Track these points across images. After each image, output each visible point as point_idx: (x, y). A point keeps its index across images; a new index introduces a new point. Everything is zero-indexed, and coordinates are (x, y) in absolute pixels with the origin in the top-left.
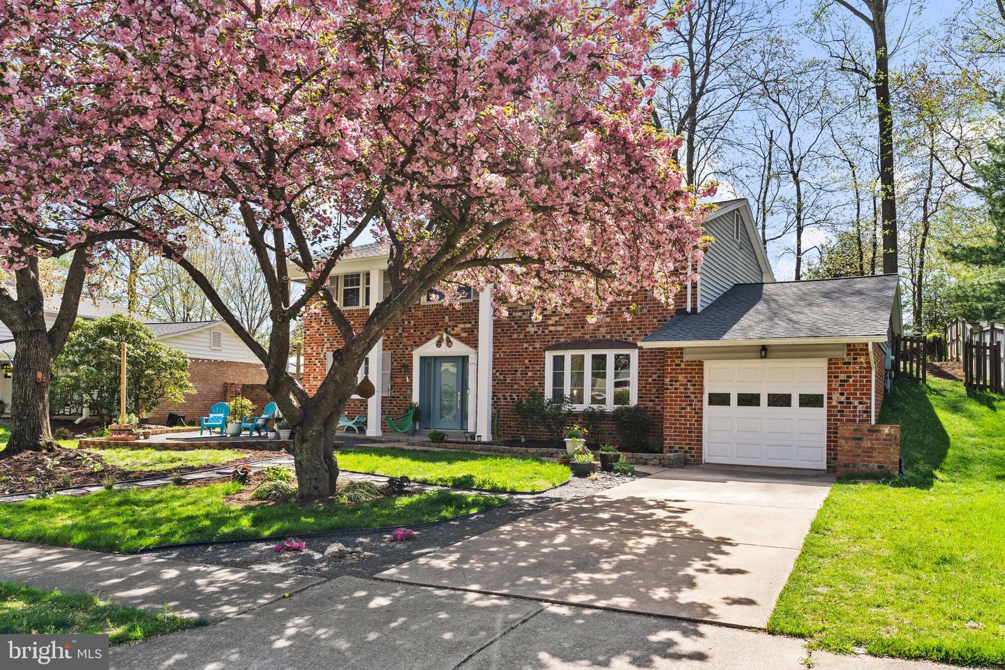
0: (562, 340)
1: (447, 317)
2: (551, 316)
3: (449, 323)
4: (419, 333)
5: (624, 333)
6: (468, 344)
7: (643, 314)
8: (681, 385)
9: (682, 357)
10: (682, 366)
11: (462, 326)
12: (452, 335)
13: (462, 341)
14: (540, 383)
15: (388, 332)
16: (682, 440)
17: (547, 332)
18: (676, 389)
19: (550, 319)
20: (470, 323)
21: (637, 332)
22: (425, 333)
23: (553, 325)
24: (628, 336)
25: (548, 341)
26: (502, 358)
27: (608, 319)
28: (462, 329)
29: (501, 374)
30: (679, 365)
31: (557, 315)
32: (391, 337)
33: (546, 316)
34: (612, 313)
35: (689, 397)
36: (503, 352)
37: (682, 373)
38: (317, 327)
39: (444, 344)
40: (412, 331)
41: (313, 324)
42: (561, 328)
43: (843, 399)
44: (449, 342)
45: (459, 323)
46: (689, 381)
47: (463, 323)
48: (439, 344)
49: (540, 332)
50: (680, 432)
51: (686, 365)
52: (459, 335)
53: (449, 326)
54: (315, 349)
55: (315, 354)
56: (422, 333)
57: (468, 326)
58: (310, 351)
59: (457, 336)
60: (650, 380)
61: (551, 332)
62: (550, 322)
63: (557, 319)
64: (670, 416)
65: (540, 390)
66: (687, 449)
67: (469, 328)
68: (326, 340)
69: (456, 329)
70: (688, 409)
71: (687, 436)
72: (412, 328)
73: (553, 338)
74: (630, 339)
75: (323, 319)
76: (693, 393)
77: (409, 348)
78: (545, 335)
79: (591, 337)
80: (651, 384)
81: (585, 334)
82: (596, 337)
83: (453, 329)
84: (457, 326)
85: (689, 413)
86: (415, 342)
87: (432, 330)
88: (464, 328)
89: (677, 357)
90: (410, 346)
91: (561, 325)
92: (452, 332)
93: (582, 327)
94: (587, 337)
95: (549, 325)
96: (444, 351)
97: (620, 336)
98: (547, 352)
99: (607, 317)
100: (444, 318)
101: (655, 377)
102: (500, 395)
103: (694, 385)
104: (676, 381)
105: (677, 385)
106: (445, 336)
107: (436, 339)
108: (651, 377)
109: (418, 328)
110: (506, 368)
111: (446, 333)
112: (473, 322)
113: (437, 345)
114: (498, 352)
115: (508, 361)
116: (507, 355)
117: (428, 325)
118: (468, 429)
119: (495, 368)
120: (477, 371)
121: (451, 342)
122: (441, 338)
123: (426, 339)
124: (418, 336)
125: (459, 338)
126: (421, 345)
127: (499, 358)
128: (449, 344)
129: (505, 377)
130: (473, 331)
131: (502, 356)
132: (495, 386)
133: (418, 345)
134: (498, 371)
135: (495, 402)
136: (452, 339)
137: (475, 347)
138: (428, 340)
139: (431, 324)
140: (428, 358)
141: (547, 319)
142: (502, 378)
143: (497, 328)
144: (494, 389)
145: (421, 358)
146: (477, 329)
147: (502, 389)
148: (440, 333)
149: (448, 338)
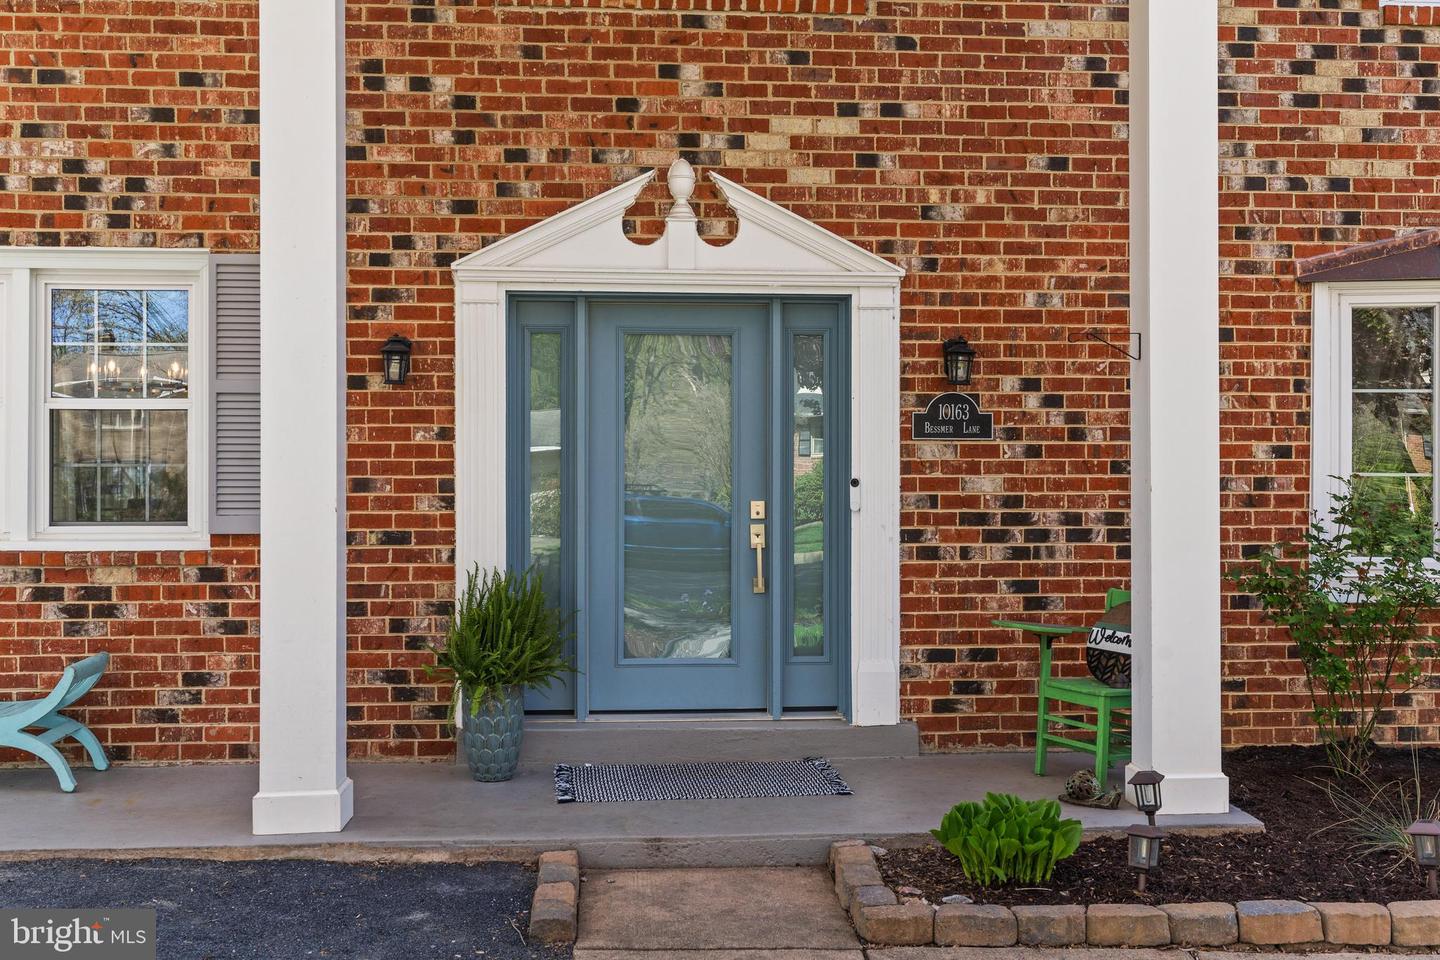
0: (1402, 231)
1: (691, 71)
2: (1338, 101)
3: (711, 107)
4: (493, 154)
6: (842, 230)
11: (802, 125)
12: (734, 175)
13: (800, 211)
14: (1282, 452)
17: (1317, 185)
19: (1335, 119)
20: (849, 111)
22: (539, 157)
23: (1348, 151)
25: (1326, 234)
26: (1055, 316)
28: (795, 141)
29: (1051, 402)
31: (1372, 103)
33: (1311, 100)
36: (1063, 283)
39: (681, 226)
40: (443, 137)
42: (1394, 169)
44: (711, 207)
45: (780, 109)
47: (803, 110)
48: (645, 221)
49: (1278, 185)
52: (780, 175)
53: (708, 123)
56: (519, 155)
57: (846, 127)
59: (768, 181)
61: (1338, 184)
62: (1333, 135)
63: (1372, 117)
65: (1283, 484)
67: (845, 142)
69: (753, 139)
72: (441, 120)
73: (1351, 219)
77: (425, 243)
78: (1310, 201)
83: (737, 143)
84: (763, 127)
86: (464, 207)
87: (589, 139)
88: (813, 142)
90: (428, 225)
92: (732, 159)
95: (1327, 150)
96: (682, 260)
98: (1321, 293)
100: (670, 71)
102: (1048, 517)
106: (682, 179)
107: (628, 193)
109: (486, 120)
110: (1083, 368)
111: (692, 159)
112: (870, 109)
113: (628, 227)
114: (1033, 284)
115: (1095, 335)
116: (1088, 301)
117: (557, 105)
118: (848, 713)
119: (1014, 369)
120: (906, 385)
121: (727, 212)
122: (660, 186)
123: (549, 190)
124: (488, 172)
125: (777, 196)
126: (515, 227)
127: (1033, 316)
128: (719, 227)
129: (1071, 418)
130: (872, 161)
131: (1056, 304)
132: (1017, 467)
133: (494, 226)
134: (1030, 385)
135: (1020, 553)
136: (734, 194)
137: (885, 248)
138: (562, 195)
139: (578, 105)
140: (568, 301)
141: (1320, 119)
142: (1057, 422)
143: (1025, 147)
144: (1012, 484)
145: (515, 300)
146: (898, 145)
147: (1057, 485)
148: (646, 156)
149: (705, 190)
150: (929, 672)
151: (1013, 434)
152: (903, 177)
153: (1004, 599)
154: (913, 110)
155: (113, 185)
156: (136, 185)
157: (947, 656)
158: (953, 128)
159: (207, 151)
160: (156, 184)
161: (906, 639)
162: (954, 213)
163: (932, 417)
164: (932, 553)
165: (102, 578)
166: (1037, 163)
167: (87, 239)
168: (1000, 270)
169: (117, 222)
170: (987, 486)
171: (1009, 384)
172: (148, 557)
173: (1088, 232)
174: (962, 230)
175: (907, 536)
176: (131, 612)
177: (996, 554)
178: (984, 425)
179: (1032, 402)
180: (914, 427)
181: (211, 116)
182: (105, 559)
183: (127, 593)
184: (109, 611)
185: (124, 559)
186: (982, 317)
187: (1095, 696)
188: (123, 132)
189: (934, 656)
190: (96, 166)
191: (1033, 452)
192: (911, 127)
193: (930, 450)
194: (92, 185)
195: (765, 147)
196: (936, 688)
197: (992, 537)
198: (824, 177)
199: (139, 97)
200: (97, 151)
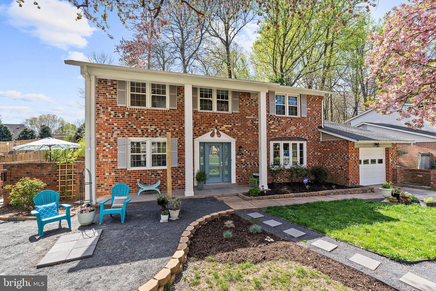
0: (277, 136)
1: (216, 120)
2: (272, 124)
3: (218, 124)
4: (198, 128)
5: (301, 134)
6: (230, 136)
7: (308, 127)
8: (354, 157)
9: (354, 146)
10: (354, 150)
11: (226, 126)
12: (220, 130)
13: (226, 134)
14: (268, 156)
15: (174, 126)
16: (354, 179)
18: (352, 159)
19: (272, 126)
20: (231, 124)
21: (306, 134)
22: (202, 129)
23: (273, 129)
24: (303, 136)
25: (271, 136)
26: (249, 144)
27: (295, 128)
28: (226, 127)
29: (248, 152)
30: (353, 149)
31: (275, 125)
32: (177, 129)
33: (270, 124)
34: (296, 125)
35: (356, 162)
36: (249, 141)
37: (353, 153)
38: (106, 118)
39: (216, 135)
41: (101, 116)
42: (276, 131)
43: (392, 161)
44: (218, 134)
45: (224, 124)
46: (356, 156)
47: (226, 124)
48: (212, 135)
49: (267, 132)
50: (354, 176)
51: (355, 149)
52: (225, 131)
53: (218, 125)
54: (104, 134)
55: (104, 138)
56: (200, 128)
57: (230, 126)
58: (99, 136)
59: (223, 131)
60: (310, 154)
61: (272, 132)
62: (272, 127)
63: (274, 126)
64: (351, 170)
66: (356, 182)
68: (116, 128)
69: (222, 127)
70: (356, 167)
71: (356, 177)
73: (273, 135)
74: (303, 137)
75: (112, 112)
76: (357, 160)
78: (269, 133)
79: (289, 135)
80: (310, 155)
81: (286, 134)
82: (291, 135)
83: (221, 127)
84: (223, 126)
85: (356, 168)
86: (195, 134)
87: (207, 127)
88: (227, 127)
89: (352, 146)
91: (276, 129)
92: (220, 129)
93: (285, 131)
94: (287, 135)
95: (271, 129)
96: (216, 139)
97: (300, 136)
98: (271, 142)
99: (295, 127)
100: (214, 120)
101: (312, 152)
102: (248, 163)
103: (357, 157)
104: (352, 156)
105: (352, 157)
106: (216, 131)
107: (211, 132)
108: (310, 153)
109: (197, 125)
110: (251, 149)
111: (216, 129)
112: (233, 124)
113: (211, 135)
114: (247, 141)
115: (252, 146)
116: (252, 143)
117: (204, 123)
118: (231, 182)
119: (245, 149)
120: (236, 151)
121: (220, 134)
122: (214, 132)
123: (203, 132)
124: (197, 130)
125: (224, 133)
126: (200, 136)
127: (247, 144)
128: (219, 136)
129: (250, 154)
130: (233, 129)
131: (249, 143)
132: (245, 158)
133: (198, 135)
134: (247, 150)
135: (246, 166)
136: (221, 132)
137: (234, 138)
138: (204, 132)
139: (206, 123)
140: (204, 143)
141: (270, 126)
142: (249, 154)
143: (246, 128)
144: (245, 160)
145: (200, 143)
146: (235, 128)
147: (249, 160)
148: (212, 129)
149: (218, 132)
150: (238, 178)
151: (245, 155)
152: (236, 131)
153: (245, 171)
154: (236, 124)
155: (159, 131)
156: (162, 131)
157: (240, 176)
158: (240, 126)
159: (169, 128)
160: (164, 131)
161: (236, 175)
162: (240, 134)
163: (238, 154)
164: (238, 167)
165: (159, 172)
166: (247, 130)
167: (157, 137)
168: (244, 140)
169: (160, 135)
170: (243, 160)
171: (245, 150)
172: (163, 170)
173: (252, 136)
174: (241, 136)
175: (236, 165)
176: (162, 175)
177: (244, 166)
178: (243, 154)
179: (247, 152)
180: (237, 155)
181: (170, 124)
182: (159, 170)
183: (161, 173)
184: (159, 175)
185: (161, 170)
186: (243, 144)
187: (256, 180)
188: (160, 126)
189: (238, 176)
190: (158, 129)
191: (247, 157)
192: (236, 126)
193: (238, 157)
194: (157, 131)
195: (223, 128)
196: (239, 179)
197: (244, 165)
198: (228, 131)
199: (162, 122)
200: (158, 128)
